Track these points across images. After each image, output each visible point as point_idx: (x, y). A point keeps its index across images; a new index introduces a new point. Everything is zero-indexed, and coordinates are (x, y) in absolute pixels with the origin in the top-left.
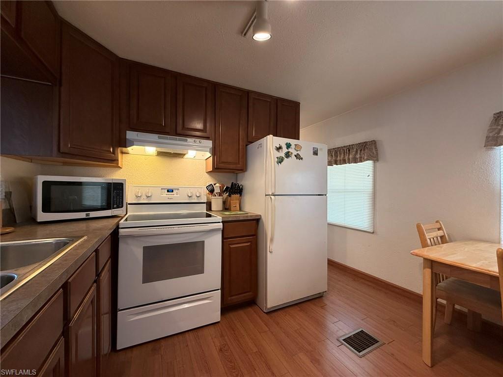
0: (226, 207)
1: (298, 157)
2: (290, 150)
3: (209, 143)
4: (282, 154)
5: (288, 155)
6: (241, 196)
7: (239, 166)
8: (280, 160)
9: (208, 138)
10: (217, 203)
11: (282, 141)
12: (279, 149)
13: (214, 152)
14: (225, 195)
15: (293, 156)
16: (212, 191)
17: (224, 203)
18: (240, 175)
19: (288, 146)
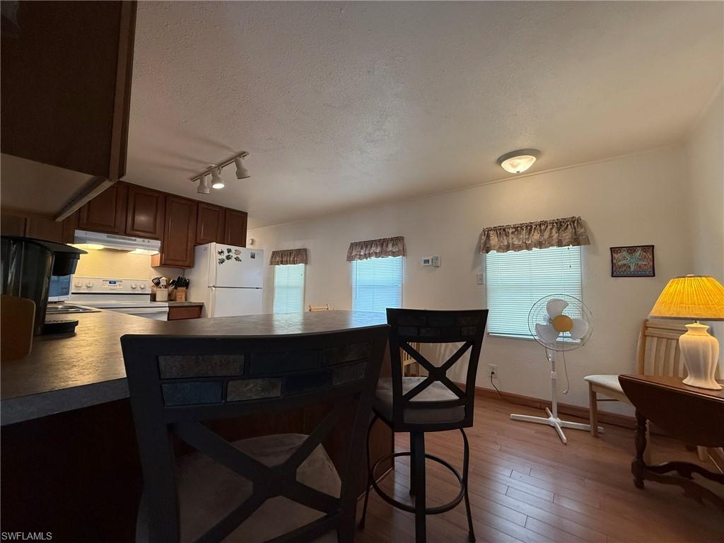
0: (171, 298)
1: (237, 259)
2: (230, 254)
3: (158, 243)
4: (223, 257)
5: (228, 258)
6: (187, 288)
7: (186, 264)
8: (222, 261)
9: (156, 239)
10: (162, 294)
11: (224, 247)
12: (221, 253)
13: (162, 250)
14: (171, 288)
15: (233, 259)
16: (157, 284)
17: (170, 295)
18: (187, 270)
19: (229, 251)
